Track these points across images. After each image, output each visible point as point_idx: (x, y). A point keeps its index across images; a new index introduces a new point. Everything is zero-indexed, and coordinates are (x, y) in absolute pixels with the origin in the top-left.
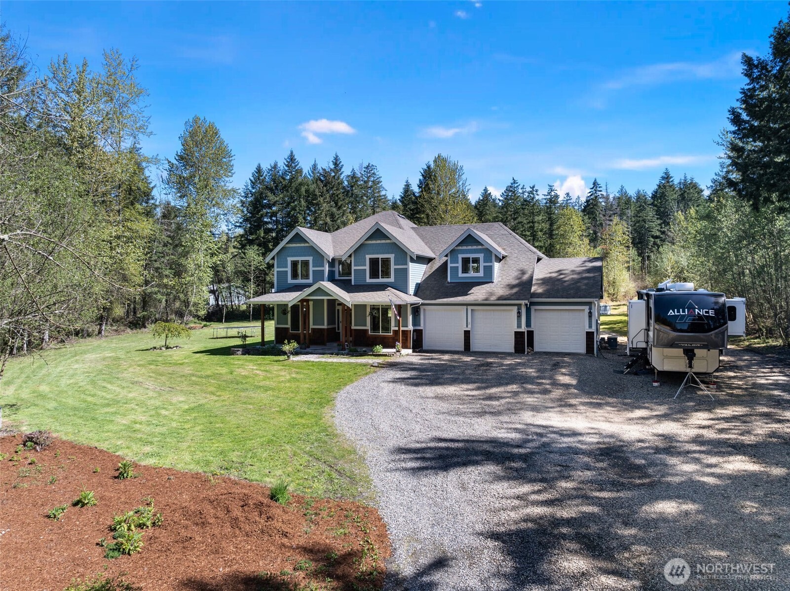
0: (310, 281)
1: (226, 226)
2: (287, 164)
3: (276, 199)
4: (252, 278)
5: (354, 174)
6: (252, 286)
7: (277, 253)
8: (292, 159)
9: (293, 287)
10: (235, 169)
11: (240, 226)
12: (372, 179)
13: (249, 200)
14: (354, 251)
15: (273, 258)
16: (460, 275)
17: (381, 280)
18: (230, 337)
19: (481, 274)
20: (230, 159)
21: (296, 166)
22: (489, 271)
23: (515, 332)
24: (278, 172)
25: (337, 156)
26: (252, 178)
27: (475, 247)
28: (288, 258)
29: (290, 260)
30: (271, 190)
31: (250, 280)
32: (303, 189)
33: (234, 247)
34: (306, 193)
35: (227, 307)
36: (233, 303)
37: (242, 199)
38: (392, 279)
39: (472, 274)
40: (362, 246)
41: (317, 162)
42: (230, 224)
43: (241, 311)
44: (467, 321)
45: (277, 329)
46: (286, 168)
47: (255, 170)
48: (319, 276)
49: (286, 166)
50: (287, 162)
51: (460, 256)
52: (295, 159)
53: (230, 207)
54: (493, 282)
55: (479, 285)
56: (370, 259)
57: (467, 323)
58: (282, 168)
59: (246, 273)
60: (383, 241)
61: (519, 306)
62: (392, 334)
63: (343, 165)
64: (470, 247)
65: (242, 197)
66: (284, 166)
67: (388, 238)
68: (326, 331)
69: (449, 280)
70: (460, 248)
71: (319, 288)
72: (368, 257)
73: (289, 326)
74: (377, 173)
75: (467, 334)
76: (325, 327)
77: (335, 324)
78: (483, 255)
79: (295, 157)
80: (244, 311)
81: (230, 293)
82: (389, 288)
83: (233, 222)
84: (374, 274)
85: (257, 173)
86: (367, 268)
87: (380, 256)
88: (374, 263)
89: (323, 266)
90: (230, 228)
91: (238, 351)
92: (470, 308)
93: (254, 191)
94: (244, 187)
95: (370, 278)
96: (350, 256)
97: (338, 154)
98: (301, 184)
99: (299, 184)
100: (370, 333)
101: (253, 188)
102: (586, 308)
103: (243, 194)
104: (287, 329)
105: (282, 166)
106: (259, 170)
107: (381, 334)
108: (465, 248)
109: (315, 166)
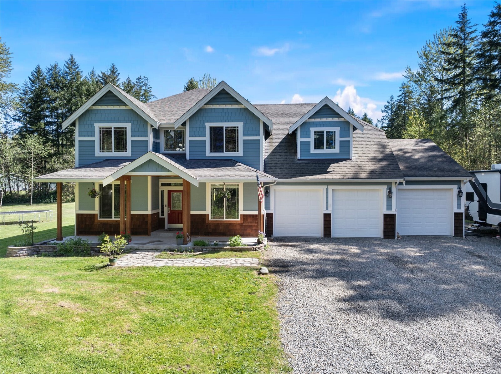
0: (128, 153)
1: (5, 119)
2: (67, 65)
3: (56, 95)
4: (32, 164)
5: (129, 82)
6: (33, 172)
7: (80, 118)
8: (72, 62)
9: (103, 162)
10: (13, 65)
11: (19, 120)
12: (144, 88)
13: (28, 97)
14: (190, 118)
15: (73, 124)
16: (313, 150)
17: (225, 154)
18: (7, 224)
19: (337, 150)
20: (8, 56)
21: (76, 68)
22: (346, 146)
23: (385, 215)
24: (59, 72)
25: (114, 65)
26: (31, 77)
27: (330, 120)
28: (95, 125)
29: (98, 126)
30: (52, 87)
31: (31, 167)
32: (84, 88)
33: (13, 139)
34: (86, 92)
35: (5, 192)
36: (12, 189)
37: (22, 95)
38: (240, 153)
39: (325, 150)
40: (200, 110)
41: (95, 69)
42: (8, 118)
43: (20, 196)
44: (327, 203)
45: (79, 216)
46: (67, 70)
47: (35, 70)
48: (140, 149)
49: (67, 67)
50: (68, 64)
51: (313, 130)
52: (75, 63)
53: (8, 100)
54: (351, 159)
55: (336, 162)
56: (211, 128)
57: (327, 205)
58: (62, 69)
59: (26, 160)
60: (229, 106)
61: (389, 185)
62: (239, 219)
63: (119, 73)
64: (324, 120)
65: (21, 93)
66: (65, 67)
67: (237, 102)
68: (150, 218)
69: (299, 156)
70: (313, 120)
71: (150, 161)
72: (208, 125)
73: (96, 211)
74: (148, 84)
75: (327, 218)
76: (149, 212)
77: (158, 208)
78: (339, 128)
79: (75, 61)
80: (23, 196)
81: (9, 180)
82: (239, 164)
83: (12, 116)
84: (216, 146)
85: (36, 72)
86: (207, 138)
87: (225, 125)
88: (216, 133)
89: (146, 136)
90: (8, 121)
91: (21, 250)
92: (331, 188)
93: (33, 88)
94: (24, 86)
95: (211, 151)
96: (184, 124)
97: (115, 64)
98: (82, 84)
99: (80, 84)
100: (210, 219)
101: (33, 86)
102: (455, 188)
103: (22, 92)
104: (94, 215)
105: (62, 67)
106: (38, 71)
107: (225, 219)
108: (318, 120)
109: (93, 73)
